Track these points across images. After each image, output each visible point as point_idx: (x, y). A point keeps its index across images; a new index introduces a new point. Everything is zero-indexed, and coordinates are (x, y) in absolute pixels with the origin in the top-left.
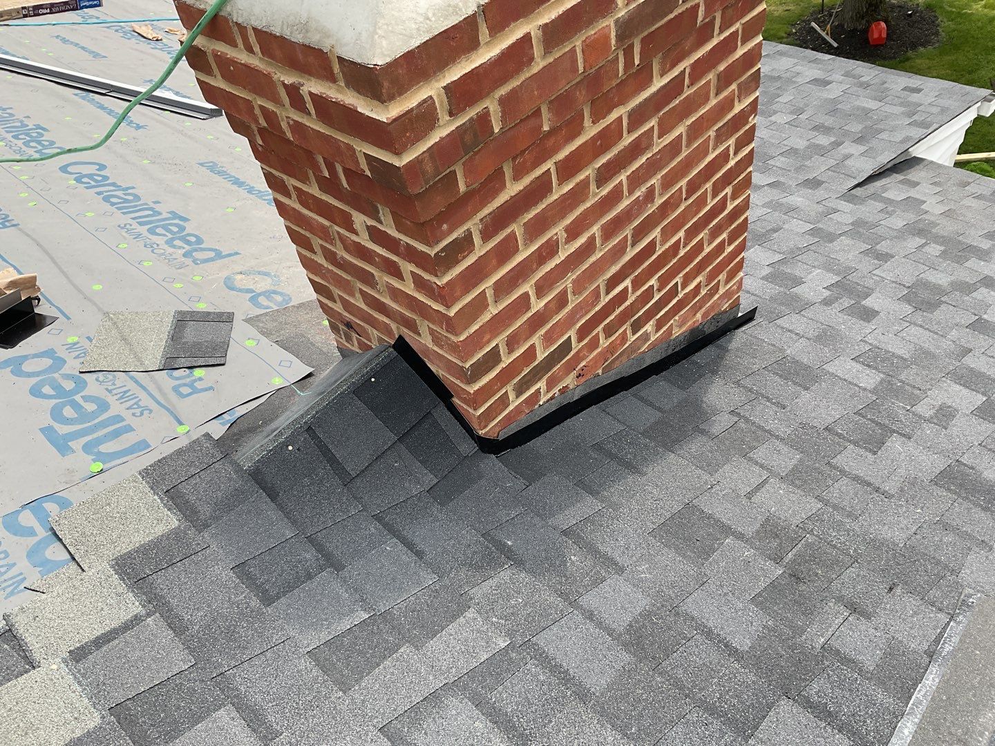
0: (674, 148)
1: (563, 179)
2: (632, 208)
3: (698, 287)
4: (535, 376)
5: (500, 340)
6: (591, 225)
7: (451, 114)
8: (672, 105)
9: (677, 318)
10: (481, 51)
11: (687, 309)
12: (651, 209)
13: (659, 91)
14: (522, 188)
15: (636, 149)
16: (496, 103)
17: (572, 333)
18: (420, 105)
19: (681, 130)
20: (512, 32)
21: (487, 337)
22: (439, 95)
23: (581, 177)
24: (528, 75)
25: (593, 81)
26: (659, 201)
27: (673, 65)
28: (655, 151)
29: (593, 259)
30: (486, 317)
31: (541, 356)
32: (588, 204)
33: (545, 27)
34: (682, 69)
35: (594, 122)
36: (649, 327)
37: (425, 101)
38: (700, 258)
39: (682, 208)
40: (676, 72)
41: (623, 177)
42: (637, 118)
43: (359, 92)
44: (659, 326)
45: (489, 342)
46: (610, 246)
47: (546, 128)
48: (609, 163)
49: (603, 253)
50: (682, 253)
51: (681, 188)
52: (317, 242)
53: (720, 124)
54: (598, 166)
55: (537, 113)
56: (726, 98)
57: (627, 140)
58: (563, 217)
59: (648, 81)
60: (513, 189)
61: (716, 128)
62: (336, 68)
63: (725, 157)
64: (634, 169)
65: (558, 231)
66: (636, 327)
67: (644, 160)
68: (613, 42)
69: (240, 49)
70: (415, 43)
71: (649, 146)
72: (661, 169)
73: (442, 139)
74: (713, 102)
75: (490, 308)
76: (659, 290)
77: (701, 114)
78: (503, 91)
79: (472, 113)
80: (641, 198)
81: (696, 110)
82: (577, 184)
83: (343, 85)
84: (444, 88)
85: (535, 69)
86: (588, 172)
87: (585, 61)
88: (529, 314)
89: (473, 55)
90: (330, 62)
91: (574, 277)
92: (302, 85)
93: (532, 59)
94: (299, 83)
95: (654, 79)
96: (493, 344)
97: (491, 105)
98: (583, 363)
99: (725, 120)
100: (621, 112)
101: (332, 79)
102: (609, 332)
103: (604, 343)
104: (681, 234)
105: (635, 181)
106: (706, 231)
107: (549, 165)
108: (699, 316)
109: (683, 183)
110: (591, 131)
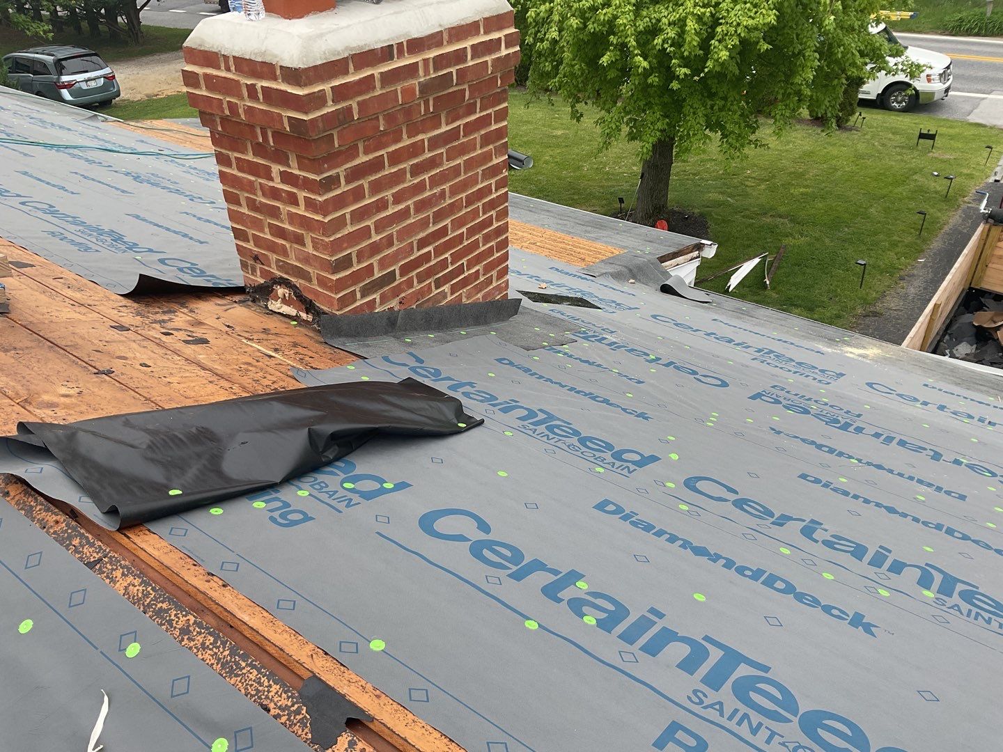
0: (456, 171)
1: (392, 164)
2: (432, 199)
3: (478, 273)
4: (372, 287)
5: (353, 251)
6: (407, 199)
7: (333, 101)
8: (454, 144)
9: (464, 290)
10: (349, 76)
11: (471, 286)
12: (444, 204)
13: (446, 132)
14: (368, 160)
15: (433, 162)
16: (356, 103)
17: (396, 268)
18: (319, 92)
19: (459, 161)
20: (365, 71)
21: (345, 245)
22: (328, 90)
23: (402, 166)
24: (373, 95)
25: (408, 112)
26: (449, 201)
27: (453, 121)
28: (444, 168)
29: (409, 221)
30: (346, 231)
31: (377, 274)
32: (406, 185)
33: (381, 73)
34: (458, 124)
35: (408, 137)
36: (446, 288)
37: (322, 91)
38: (477, 252)
39: (464, 212)
40: (455, 125)
41: (426, 176)
42: (433, 144)
43: (289, 84)
44: (453, 290)
45: (346, 249)
46: (419, 218)
47: (382, 129)
48: (417, 165)
49: (415, 220)
50: (465, 243)
51: (462, 198)
52: (243, 196)
53: (484, 167)
54: (411, 164)
55: (377, 118)
56: (487, 152)
57: (428, 155)
58: (391, 187)
59: (438, 126)
60: (363, 159)
61: (481, 168)
62: (278, 72)
63: (489, 189)
64: (432, 174)
65: (387, 194)
66: (437, 284)
67: (438, 171)
68: (417, 93)
69: (222, 70)
70: (319, 62)
71: (441, 164)
72: (449, 181)
73: (328, 113)
74: (479, 152)
75: (348, 226)
76: (451, 263)
77: (471, 156)
78: (360, 99)
79: (344, 105)
80: (438, 195)
81: (469, 152)
82: (399, 170)
83: (281, 80)
84: (331, 87)
85: (376, 93)
86: (406, 165)
87: (402, 98)
88: (370, 242)
89: (346, 78)
90: (275, 70)
91: (397, 229)
92: (258, 84)
93: (375, 88)
94: (255, 83)
95: (443, 124)
96: (349, 252)
97: (354, 104)
98: (403, 295)
99: (487, 166)
100: (423, 137)
101: (275, 79)
102: (420, 279)
103: (417, 286)
104: (464, 230)
105: (434, 182)
106: (480, 235)
107: (383, 152)
108: (480, 295)
109: (463, 195)
110: (406, 142)
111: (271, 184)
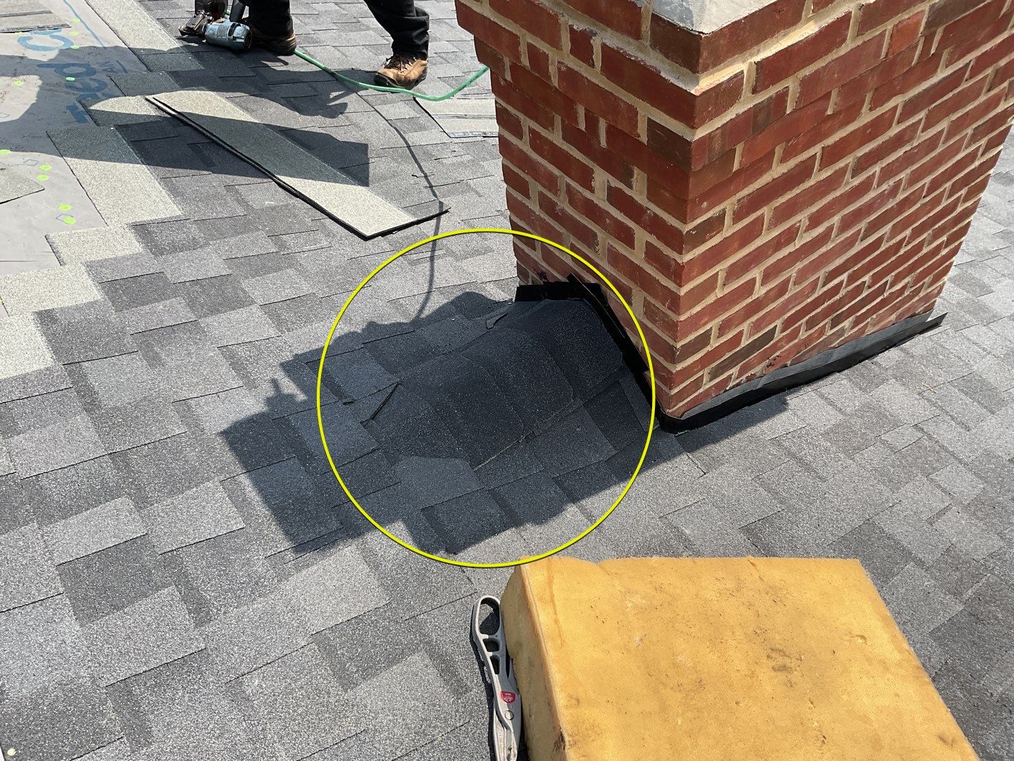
0: (932, 143)
1: (825, 165)
2: (874, 203)
3: (904, 288)
4: (732, 362)
5: (714, 324)
6: (833, 215)
7: (754, 91)
8: (945, 98)
9: (874, 316)
10: (799, 27)
11: (886, 308)
12: (892, 203)
13: (940, 82)
14: (785, 171)
15: (899, 141)
16: (797, 83)
17: (779, 323)
18: (731, 79)
19: (944, 125)
20: (834, 9)
21: (706, 319)
22: (749, 70)
23: (841, 164)
24: (835, 56)
25: (888, 67)
26: (901, 196)
27: (962, 56)
28: (915, 144)
29: (823, 250)
30: (711, 299)
31: (745, 342)
32: (838, 193)
33: (867, 7)
34: (968, 61)
35: (871, 109)
36: (846, 324)
37: (736, 76)
38: (916, 258)
39: (918, 205)
40: (960, 64)
41: (877, 169)
42: (911, 108)
43: (667, 56)
44: (856, 323)
45: (705, 324)
46: (843, 239)
47: (829, 112)
48: (871, 152)
49: (833, 245)
50: (902, 252)
51: (924, 185)
52: (535, 187)
53: (980, 122)
54: (861, 155)
55: (828, 96)
56: (995, 95)
57: (895, 130)
58: (812, 204)
59: (934, 71)
60: (778, 170)
61: (975, 126)
62: (646, 26)
63: (972, 157)
64: (890, 161)
65: (802, 218)
66: (835, 323)
67: (902, 152)
68: (921, 28)
70: (744, 13)
71: (911, 139)
72: (913, 163)
73: (738, 115)
74: (982, 98)
75: (717, 290)
76: (869, 287)
77: (968, 110)
78: (807, 71)
79: (773, 91)
80: (886, 192)
81: (965, 106)
82: (835, 171)
83: (648, 44)
84: (757, 64)
85: (844, 50)
86: (849, 160)
87: (890, 46)
88: (749, 300)
89: (791, 32)
90: (640, 17)
91: (801, 266)
92: (595, 34)
93: (844, 40)
94: (591, 31)
95: (939, 70)
96: (707, 327)
97: (791, 84)
98: (778, 353)
99: (987, 119)
100: (898, 101)
101: (637, 35)
102: (810, 324)
103: (803, 335)
104: (908, 232)
105: (887, 173)
106: (930, 232)
107: (817, 150)
108: (893, 317)
109: (928, 180)
110: (866, 117)
111: (587, 194)
